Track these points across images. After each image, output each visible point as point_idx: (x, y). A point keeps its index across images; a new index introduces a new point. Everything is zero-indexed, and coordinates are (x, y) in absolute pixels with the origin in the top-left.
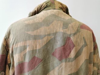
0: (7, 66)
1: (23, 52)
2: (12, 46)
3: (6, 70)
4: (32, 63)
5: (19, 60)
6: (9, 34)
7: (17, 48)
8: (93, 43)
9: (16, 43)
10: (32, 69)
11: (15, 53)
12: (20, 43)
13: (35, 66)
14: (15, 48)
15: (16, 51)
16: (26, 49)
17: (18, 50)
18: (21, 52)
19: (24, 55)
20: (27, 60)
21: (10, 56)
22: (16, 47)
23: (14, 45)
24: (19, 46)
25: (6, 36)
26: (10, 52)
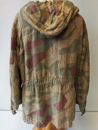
0: (17, 47)
1: (30, 34)
2: (20, 30)
3: (17, 50)
4: (37, 41)
5: (27, 40)
6: (17, 21)
7: (25, 31)
9: (24, 28)
10: (37, 45)
11: (24, 35)
12: (27, 27)
13: (39, 43)
14: (23, 31)
15: (25, 33)
16: (32, 31)
17: (26, 33)
18: (28, 34)
19: (31, 36)
20: (33, 39)
21: (19, 39)
22: (24, 30)
23: (23, 29)
24: (26, 29)
25: (15, 23)
26: (19, 35)
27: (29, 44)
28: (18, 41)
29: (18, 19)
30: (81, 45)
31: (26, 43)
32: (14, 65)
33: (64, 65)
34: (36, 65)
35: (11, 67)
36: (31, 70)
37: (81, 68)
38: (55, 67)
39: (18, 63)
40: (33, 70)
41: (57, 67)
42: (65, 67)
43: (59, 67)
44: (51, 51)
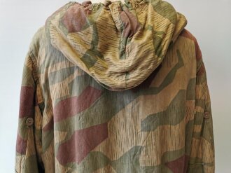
0: (37, 108)
1: (67, 79)
2: (45, 70)
3: (36, 115)
4: (86, 98)
5: (61, 94)
6: (37, 47)
7: (55, 72)
8: (195, 61)
9: (53, 64)
10: (85, 108)
11: (53, 83)
12: (60, 63)
13: (90, 102)
14: (51, 73)
15: (54, 78)
16: (73, 73)
17: (58, 76)
18: (63, 79)
19: (69, 84)
20: (76, 93)
21: (41, 89)
22: (53, 71)
23: (50, 67)
24: (59, 68)
25: (31, 52)
26: (42, 81)
27: (65, 104)
28: (38, 93)
29: (40, 43)
30: (194, 101)
31: (58, 101)
32: (25, 157)
33: (155, 157)
34: (82, 159)
35: (19, 161)
36: (69, 169)
37: (194, 155)
38: (132, 163)
39: (38, 146)
40: (73, 168)
41: (137, 162)
42: (159, 162)
43: (142, 165)
44: (122, 120)
